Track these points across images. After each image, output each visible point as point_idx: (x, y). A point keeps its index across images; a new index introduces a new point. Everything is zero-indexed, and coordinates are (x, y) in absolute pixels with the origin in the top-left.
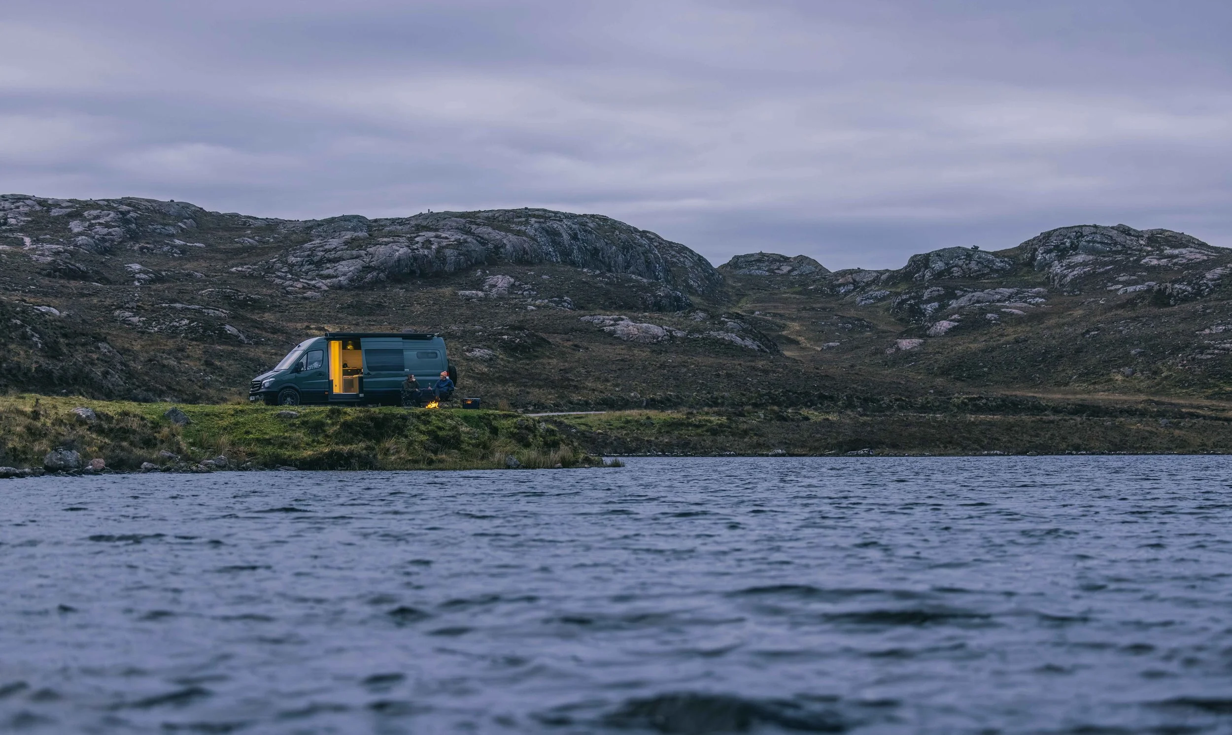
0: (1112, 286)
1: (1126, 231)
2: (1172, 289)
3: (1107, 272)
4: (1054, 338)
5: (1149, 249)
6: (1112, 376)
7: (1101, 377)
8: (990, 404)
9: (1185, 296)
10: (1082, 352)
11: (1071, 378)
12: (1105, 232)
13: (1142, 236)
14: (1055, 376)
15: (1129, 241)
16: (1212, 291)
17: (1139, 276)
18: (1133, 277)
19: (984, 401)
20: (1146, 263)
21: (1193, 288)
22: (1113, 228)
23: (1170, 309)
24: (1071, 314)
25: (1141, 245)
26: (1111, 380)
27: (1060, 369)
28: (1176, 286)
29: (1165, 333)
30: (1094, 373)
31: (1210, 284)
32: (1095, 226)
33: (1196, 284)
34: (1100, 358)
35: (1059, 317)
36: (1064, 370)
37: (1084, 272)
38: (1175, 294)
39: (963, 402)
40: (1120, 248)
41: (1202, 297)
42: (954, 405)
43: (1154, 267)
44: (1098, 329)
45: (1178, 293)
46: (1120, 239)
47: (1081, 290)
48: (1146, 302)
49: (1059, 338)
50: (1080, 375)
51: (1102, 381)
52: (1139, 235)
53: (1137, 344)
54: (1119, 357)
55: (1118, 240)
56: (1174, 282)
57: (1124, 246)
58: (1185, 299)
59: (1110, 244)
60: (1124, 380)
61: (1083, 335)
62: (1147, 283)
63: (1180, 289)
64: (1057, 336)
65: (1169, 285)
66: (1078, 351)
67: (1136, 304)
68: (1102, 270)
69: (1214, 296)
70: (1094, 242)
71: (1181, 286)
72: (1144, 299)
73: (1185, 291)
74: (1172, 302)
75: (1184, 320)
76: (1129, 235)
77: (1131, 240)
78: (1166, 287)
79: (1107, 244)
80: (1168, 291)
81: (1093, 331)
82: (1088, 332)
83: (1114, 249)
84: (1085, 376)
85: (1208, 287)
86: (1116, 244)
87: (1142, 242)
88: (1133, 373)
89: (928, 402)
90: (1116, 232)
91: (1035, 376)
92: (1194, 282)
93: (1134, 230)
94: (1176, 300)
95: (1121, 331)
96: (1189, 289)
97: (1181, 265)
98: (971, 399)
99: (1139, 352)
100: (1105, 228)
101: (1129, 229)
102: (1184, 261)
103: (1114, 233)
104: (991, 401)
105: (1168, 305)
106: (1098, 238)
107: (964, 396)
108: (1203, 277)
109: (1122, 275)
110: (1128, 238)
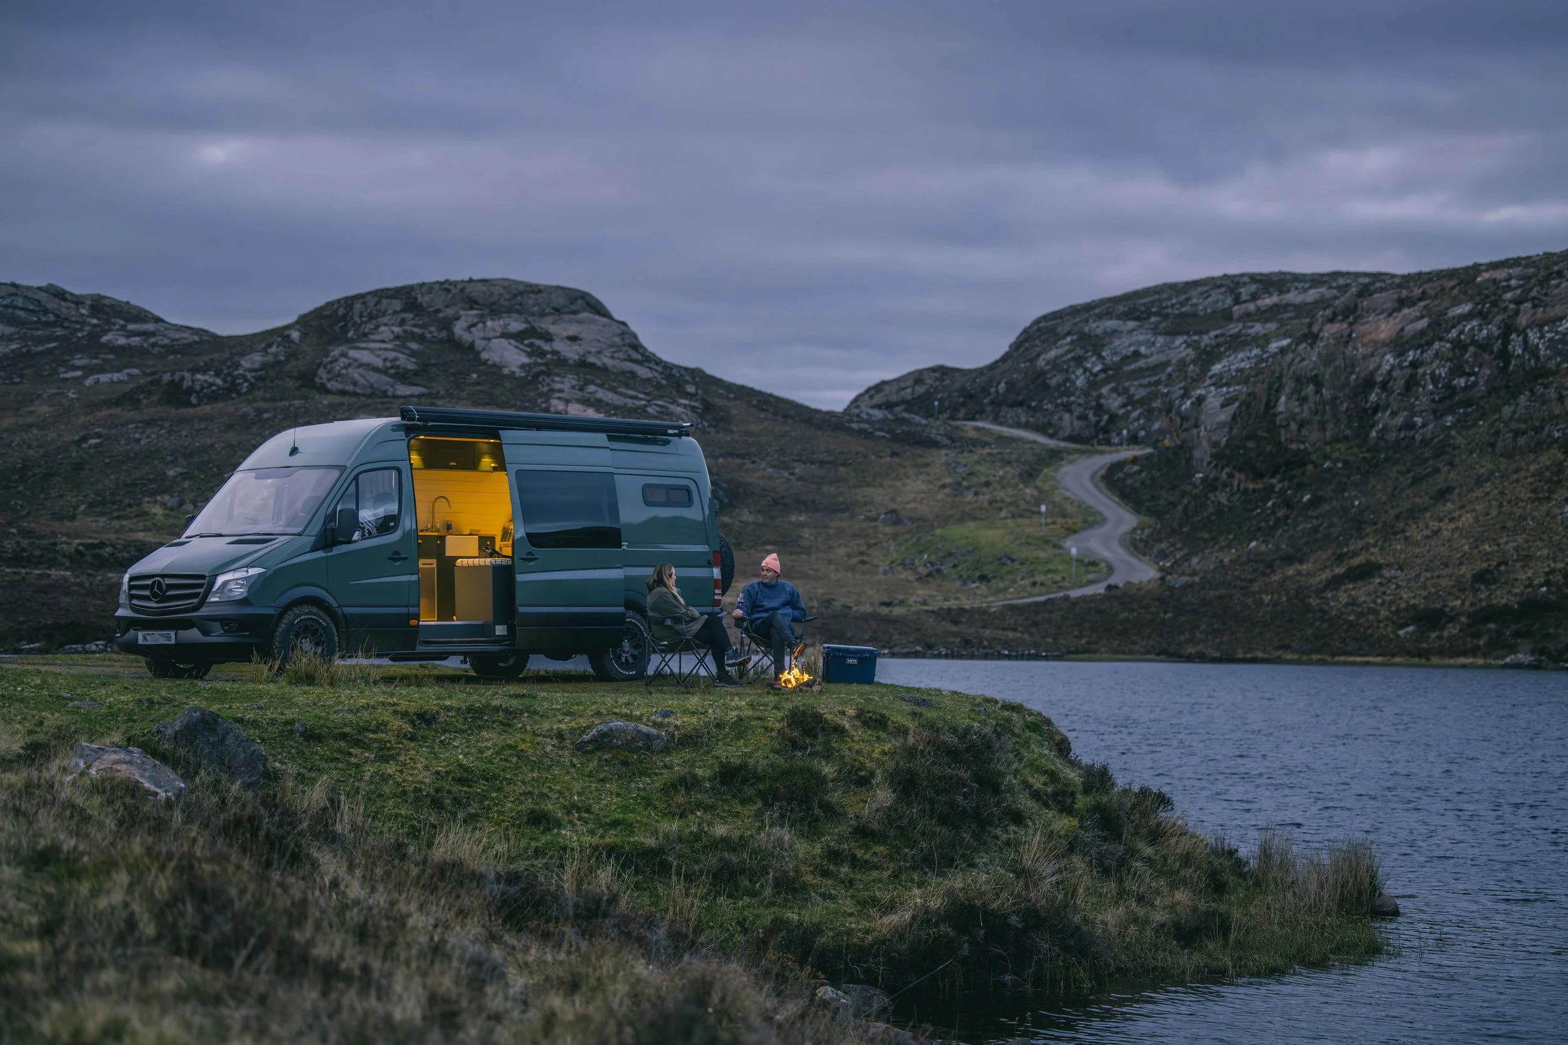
0: (66, 372)
1: (60, 294)
2: (193, 381)
3: (49, 352)
4: (30, 447)
5: (95, 321)
6: (146, 507)
7: (129, 510)
8: (119, 555)
9: (213, 392)
10: (82, 469)
11: (76, 508)
12: (30, 294)
13: (83, 303)
14: (48, 504)
15: (65, 309)
16: (252, 387)
17: (104, 360)
18: (94, 361)
19: (109, 550)
20: (110, 341)
21: (225, 381)
22: (40, 289)
23: (191, 411)
24: (32, 412)
25: (83, 315)
26: (146, 513)
27: (54, 493)
28: (199, 376)
29: (212, 445)
30: (114, 503)
31: (249, 376)
32: (14, 285)
33: (229, 374)
34: (117, 479)
35: (16, 415)
36: (62, 496)
37: (13, 351)
38: (198, 388)
39: (77, 551)
40: (52, 318)
41: (239, 394)
42: (64, 556)
43: (122, 348)
44: (99, 436)
45: (203, 388)
46: (52, 304)
47: (21, 376)
48: (154, 398)
49: (39, 447)
50: (91, 505)
51: (132, 515)
52: (78, 301)
53: (172, 462)
54: (149, 480)
55: (49, 306)
56: (195, 370)
57: (57, 316)
58: (214, 397)
59: (37, 312)
60: (167, 515)
61: (78, 443)
62: (126, 371)
63: (206, 381)
64: (35, 444)
65: (187, 375)
66: (78, 467)
67: (139, 401)
68: (40, 348)
69: (259, 394)
70: (16, 307)
71: (206, 378)
72: (150, 393)
73: (212, 384)
74: (194, 400)
75: (230, 427)
76: (65, 300)
77: (68, 308)
78: (182, 379)
79: (32, 311)
80: (186, 384)
81: (94, 438)
82: (84, 439)
83: (43, 319)
84: (101, 505)
85: (246, 380)
86: (46, 312)
87: (83, 311)
88: (181, 503)
89: (24, 550)
90: (45, 294)
91: (16, 504)
92: (226, 371)
93: (72, 294)
94: (200, 399)
95: (139, 440)
96: (219, 382)
97: (163, 346)
98: (89, 546)
99: (181, 474)
100: (28, 288)
101: (64, 292)
102: (166, 341)
103: (42, 296)
104: (120, 551)
105: (188, 404)
106: (20, 302)
107: (77, 541)
108: (238, 366)
109: (78, 356)
110: (63, 304)
